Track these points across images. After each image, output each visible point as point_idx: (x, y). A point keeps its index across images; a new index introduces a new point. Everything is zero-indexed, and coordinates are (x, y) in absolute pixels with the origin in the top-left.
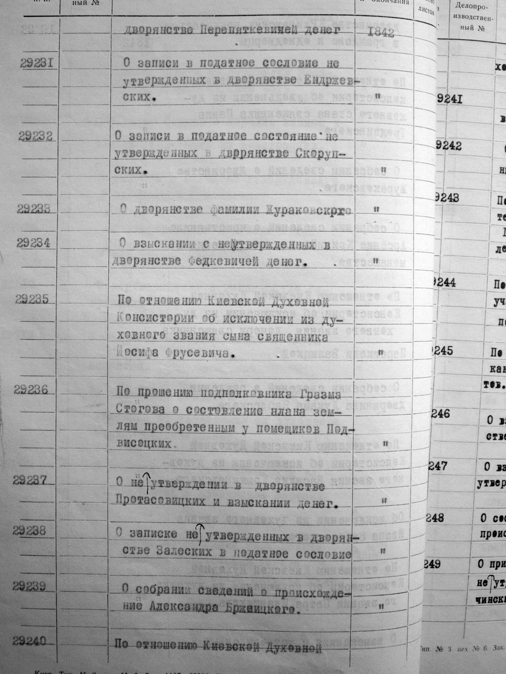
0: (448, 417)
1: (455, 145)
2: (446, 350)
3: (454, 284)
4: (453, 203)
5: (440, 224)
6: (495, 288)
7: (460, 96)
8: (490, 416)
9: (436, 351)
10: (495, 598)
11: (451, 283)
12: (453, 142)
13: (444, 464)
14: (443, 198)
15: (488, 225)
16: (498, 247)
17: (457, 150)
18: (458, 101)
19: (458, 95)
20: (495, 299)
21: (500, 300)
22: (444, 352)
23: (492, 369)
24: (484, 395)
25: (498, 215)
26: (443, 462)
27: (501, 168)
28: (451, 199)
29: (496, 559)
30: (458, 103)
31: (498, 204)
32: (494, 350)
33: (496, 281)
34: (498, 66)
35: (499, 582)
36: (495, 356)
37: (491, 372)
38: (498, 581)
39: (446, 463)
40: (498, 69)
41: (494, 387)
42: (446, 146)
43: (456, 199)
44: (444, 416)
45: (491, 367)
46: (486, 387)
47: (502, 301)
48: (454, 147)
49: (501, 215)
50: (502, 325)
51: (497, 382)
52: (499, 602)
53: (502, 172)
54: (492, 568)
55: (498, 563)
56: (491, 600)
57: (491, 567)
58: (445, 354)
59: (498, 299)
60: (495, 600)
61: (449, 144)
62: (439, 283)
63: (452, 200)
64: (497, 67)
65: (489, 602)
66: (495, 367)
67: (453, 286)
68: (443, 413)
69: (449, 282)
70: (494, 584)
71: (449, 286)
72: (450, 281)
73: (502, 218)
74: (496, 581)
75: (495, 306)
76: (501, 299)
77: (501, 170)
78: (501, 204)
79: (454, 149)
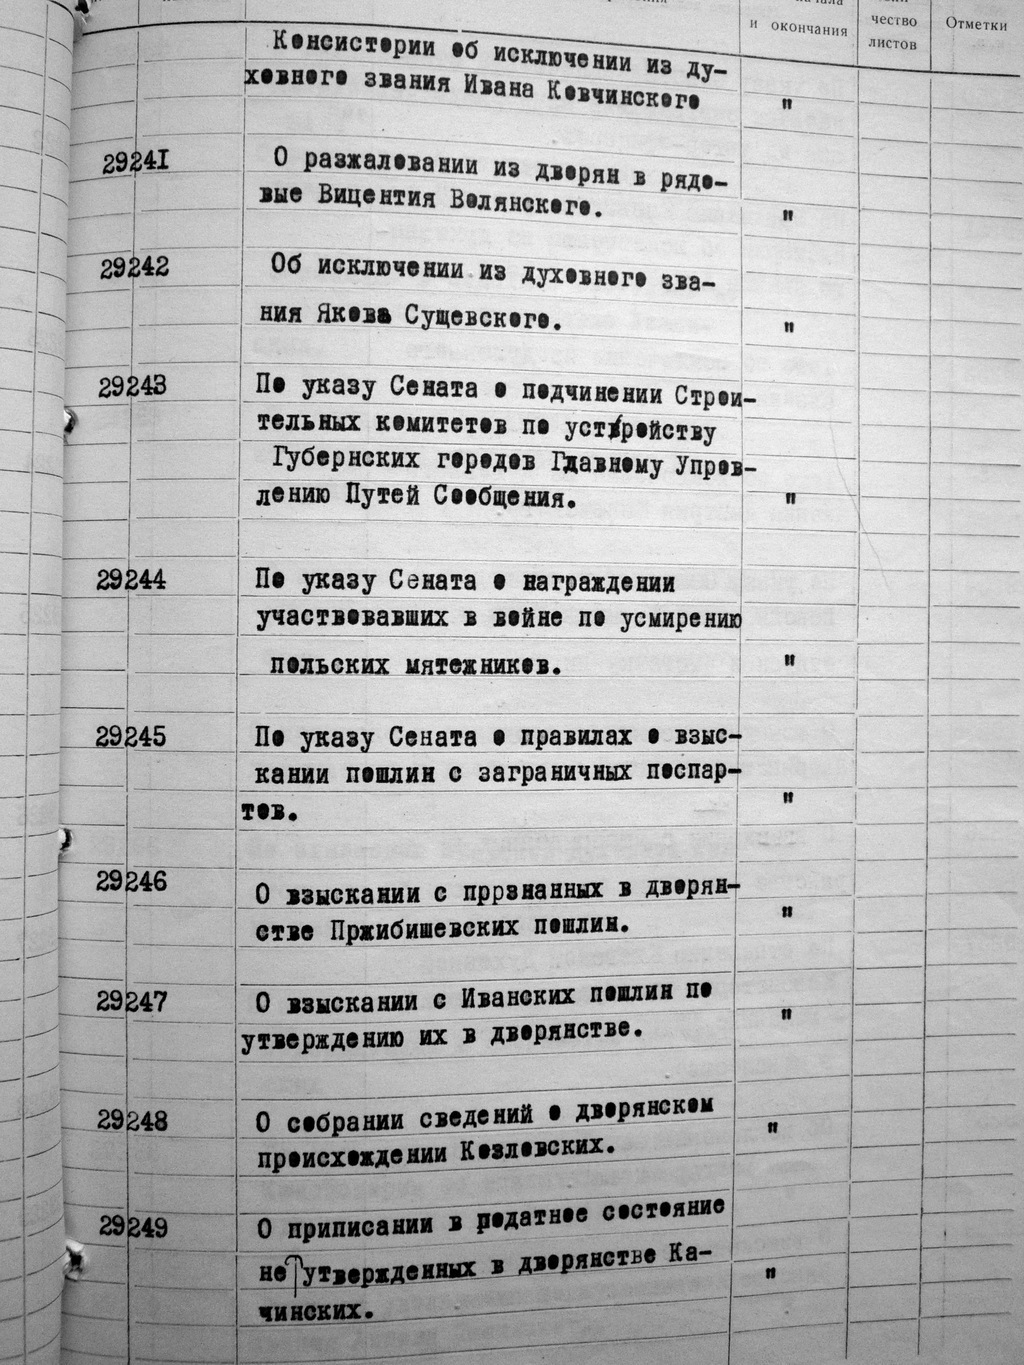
0: (164, 888)
1: (155, 264)
2: (151, 734)
3: (161, 582)
4: (155, 397)
5: (127, 447)
6: (259, 586)
7: (163, 152)
8: (262, 884)
9: (128, 739)
10: (308, 1308)
11: (155, 582)
12: (149, 258)
13: (160, 997)
14: (132, 387)
15: (237, 442)
16: (262, 492)
17: (160, 276)
18: (159, 163)
19: (159, 151)
20: (260, 612)
21: (271, 615)
22: (147, 739)
23: (259, 775)
24: (243, 836)
25: (260, 416)
26: (156, 993)
27: (263, 308)
28: (149, 388)
29: (304, 1219)
30: (159, 168)
31: (259, 391)
32: (263, 731)
33: (259, 569)
34: (252, 74)
35: (317, 1271)
36: (266, 744)
37: (259, 781)
38: (313, 1269)
39: (164, 994)
40: (251, 80)
41: (269, 818)
42: (134, 268)
43: (160, 388)
44: (153, 887)
45: (258, 770)
46: (248, 817)
47: (278, 615)
48: (153, 268)
49: (268, 416)
50: (281, 671)
51: (275, 806)
52: (321, 1318)
53: (266, 316)
54: (295, 1239)
55: (309, 1229)
56: (300, 1313)
57: (291, 1236)
58: (149, 745)
59: (268, 613)
60: (310, 1314)
61: (142, 264)
62: (129, 581)
63: (152, 391)
64: (248, 76)
65: (293, 1319)
66: (266, 770)
67: (159, 588)
68: (151, 880)
69: (150, 579)
70: (303, 1276)
71: (150, 588)
72: (151, 577)
73: (269, 424)
74: (307, 1269)
75: (260, 628)
76: (275, 612)
77: (264, 312)
78: (267, 391)
79: (152, 274)
